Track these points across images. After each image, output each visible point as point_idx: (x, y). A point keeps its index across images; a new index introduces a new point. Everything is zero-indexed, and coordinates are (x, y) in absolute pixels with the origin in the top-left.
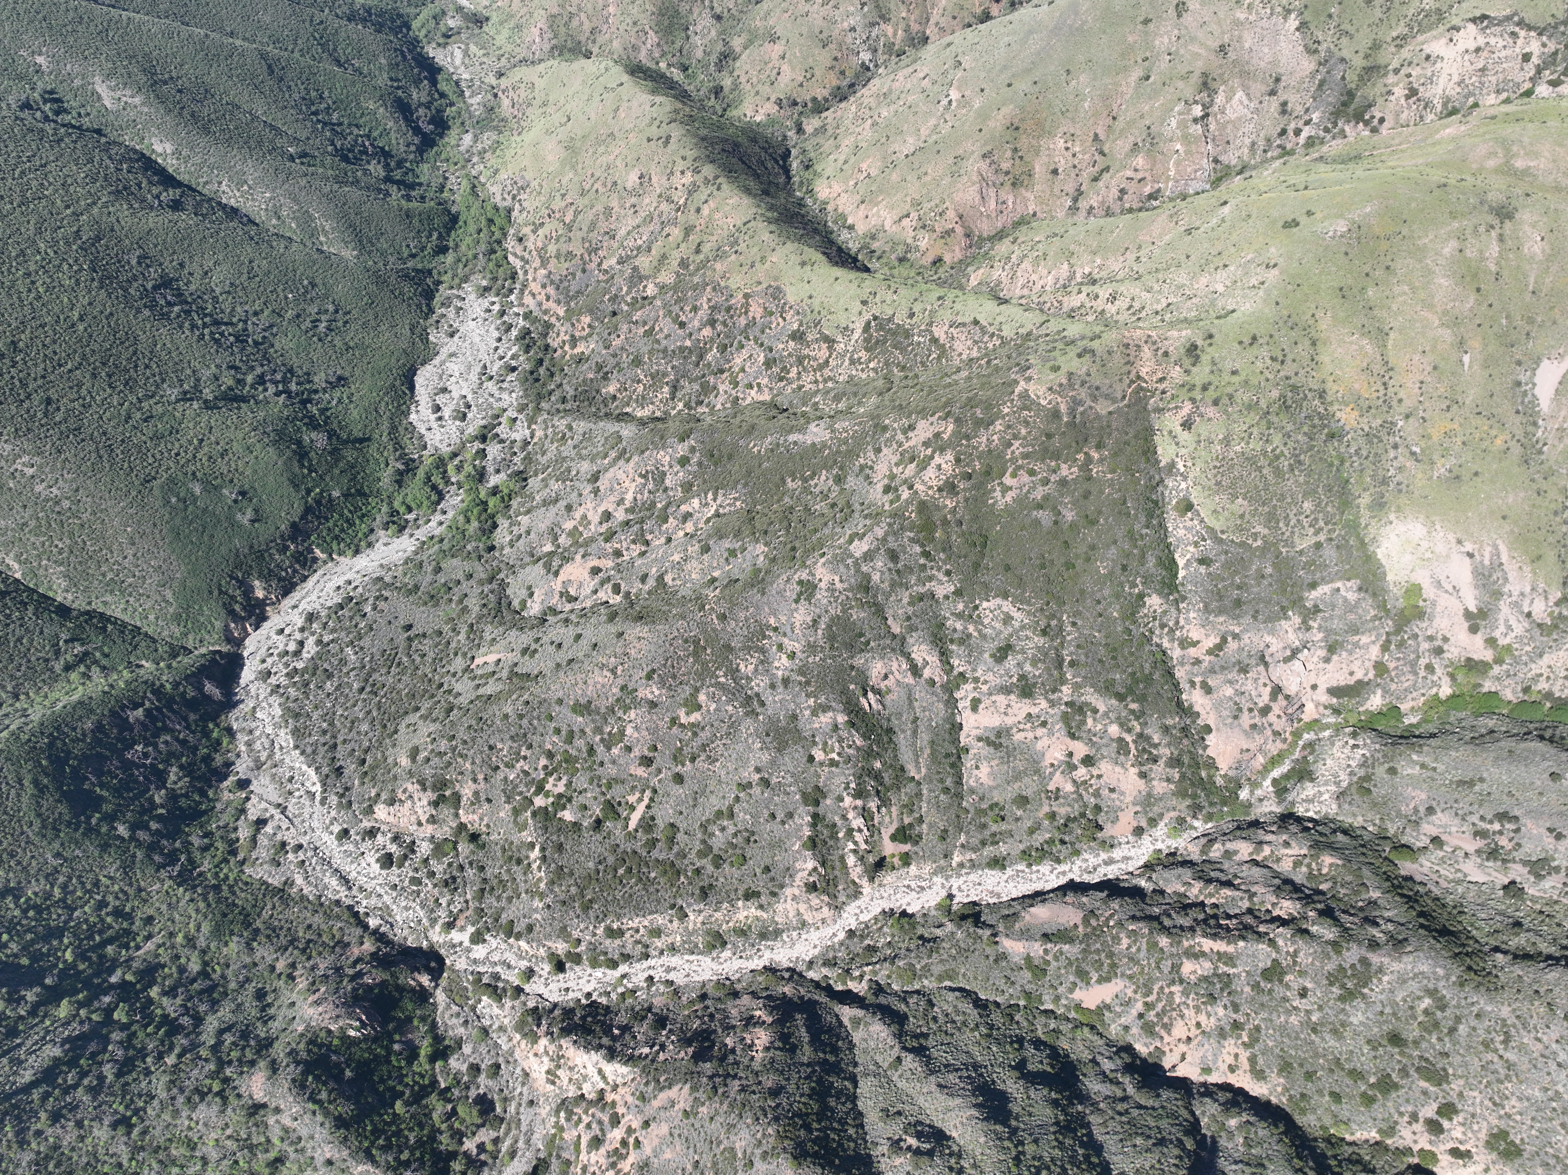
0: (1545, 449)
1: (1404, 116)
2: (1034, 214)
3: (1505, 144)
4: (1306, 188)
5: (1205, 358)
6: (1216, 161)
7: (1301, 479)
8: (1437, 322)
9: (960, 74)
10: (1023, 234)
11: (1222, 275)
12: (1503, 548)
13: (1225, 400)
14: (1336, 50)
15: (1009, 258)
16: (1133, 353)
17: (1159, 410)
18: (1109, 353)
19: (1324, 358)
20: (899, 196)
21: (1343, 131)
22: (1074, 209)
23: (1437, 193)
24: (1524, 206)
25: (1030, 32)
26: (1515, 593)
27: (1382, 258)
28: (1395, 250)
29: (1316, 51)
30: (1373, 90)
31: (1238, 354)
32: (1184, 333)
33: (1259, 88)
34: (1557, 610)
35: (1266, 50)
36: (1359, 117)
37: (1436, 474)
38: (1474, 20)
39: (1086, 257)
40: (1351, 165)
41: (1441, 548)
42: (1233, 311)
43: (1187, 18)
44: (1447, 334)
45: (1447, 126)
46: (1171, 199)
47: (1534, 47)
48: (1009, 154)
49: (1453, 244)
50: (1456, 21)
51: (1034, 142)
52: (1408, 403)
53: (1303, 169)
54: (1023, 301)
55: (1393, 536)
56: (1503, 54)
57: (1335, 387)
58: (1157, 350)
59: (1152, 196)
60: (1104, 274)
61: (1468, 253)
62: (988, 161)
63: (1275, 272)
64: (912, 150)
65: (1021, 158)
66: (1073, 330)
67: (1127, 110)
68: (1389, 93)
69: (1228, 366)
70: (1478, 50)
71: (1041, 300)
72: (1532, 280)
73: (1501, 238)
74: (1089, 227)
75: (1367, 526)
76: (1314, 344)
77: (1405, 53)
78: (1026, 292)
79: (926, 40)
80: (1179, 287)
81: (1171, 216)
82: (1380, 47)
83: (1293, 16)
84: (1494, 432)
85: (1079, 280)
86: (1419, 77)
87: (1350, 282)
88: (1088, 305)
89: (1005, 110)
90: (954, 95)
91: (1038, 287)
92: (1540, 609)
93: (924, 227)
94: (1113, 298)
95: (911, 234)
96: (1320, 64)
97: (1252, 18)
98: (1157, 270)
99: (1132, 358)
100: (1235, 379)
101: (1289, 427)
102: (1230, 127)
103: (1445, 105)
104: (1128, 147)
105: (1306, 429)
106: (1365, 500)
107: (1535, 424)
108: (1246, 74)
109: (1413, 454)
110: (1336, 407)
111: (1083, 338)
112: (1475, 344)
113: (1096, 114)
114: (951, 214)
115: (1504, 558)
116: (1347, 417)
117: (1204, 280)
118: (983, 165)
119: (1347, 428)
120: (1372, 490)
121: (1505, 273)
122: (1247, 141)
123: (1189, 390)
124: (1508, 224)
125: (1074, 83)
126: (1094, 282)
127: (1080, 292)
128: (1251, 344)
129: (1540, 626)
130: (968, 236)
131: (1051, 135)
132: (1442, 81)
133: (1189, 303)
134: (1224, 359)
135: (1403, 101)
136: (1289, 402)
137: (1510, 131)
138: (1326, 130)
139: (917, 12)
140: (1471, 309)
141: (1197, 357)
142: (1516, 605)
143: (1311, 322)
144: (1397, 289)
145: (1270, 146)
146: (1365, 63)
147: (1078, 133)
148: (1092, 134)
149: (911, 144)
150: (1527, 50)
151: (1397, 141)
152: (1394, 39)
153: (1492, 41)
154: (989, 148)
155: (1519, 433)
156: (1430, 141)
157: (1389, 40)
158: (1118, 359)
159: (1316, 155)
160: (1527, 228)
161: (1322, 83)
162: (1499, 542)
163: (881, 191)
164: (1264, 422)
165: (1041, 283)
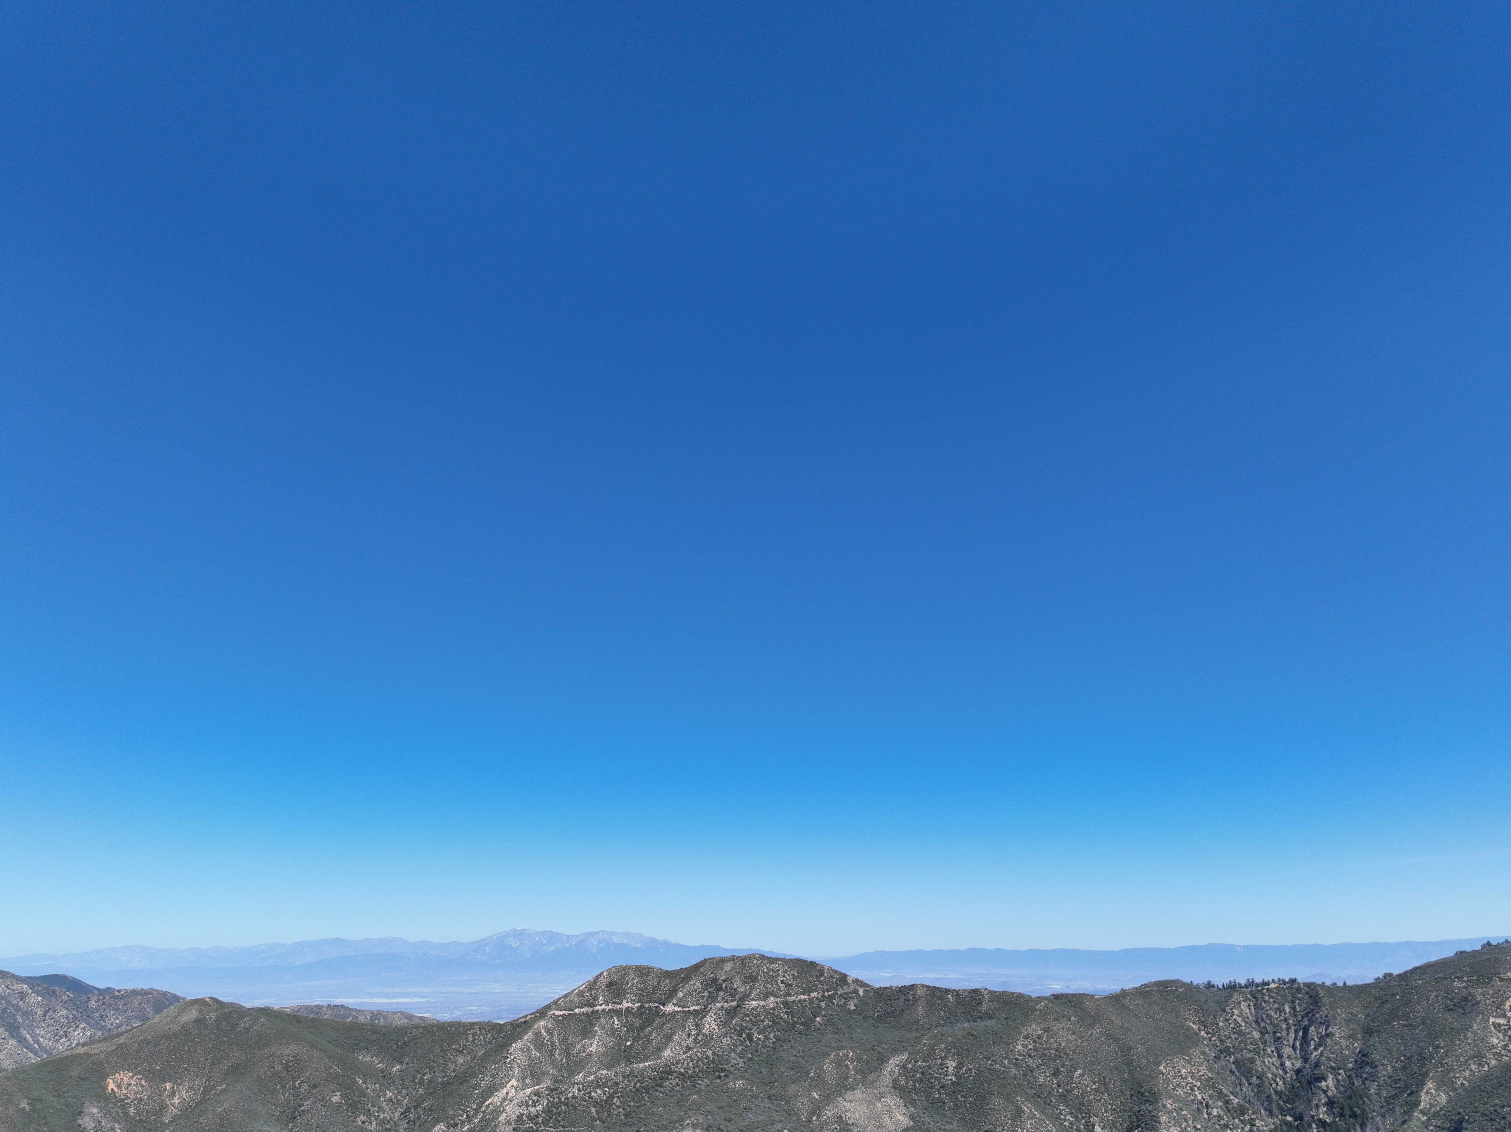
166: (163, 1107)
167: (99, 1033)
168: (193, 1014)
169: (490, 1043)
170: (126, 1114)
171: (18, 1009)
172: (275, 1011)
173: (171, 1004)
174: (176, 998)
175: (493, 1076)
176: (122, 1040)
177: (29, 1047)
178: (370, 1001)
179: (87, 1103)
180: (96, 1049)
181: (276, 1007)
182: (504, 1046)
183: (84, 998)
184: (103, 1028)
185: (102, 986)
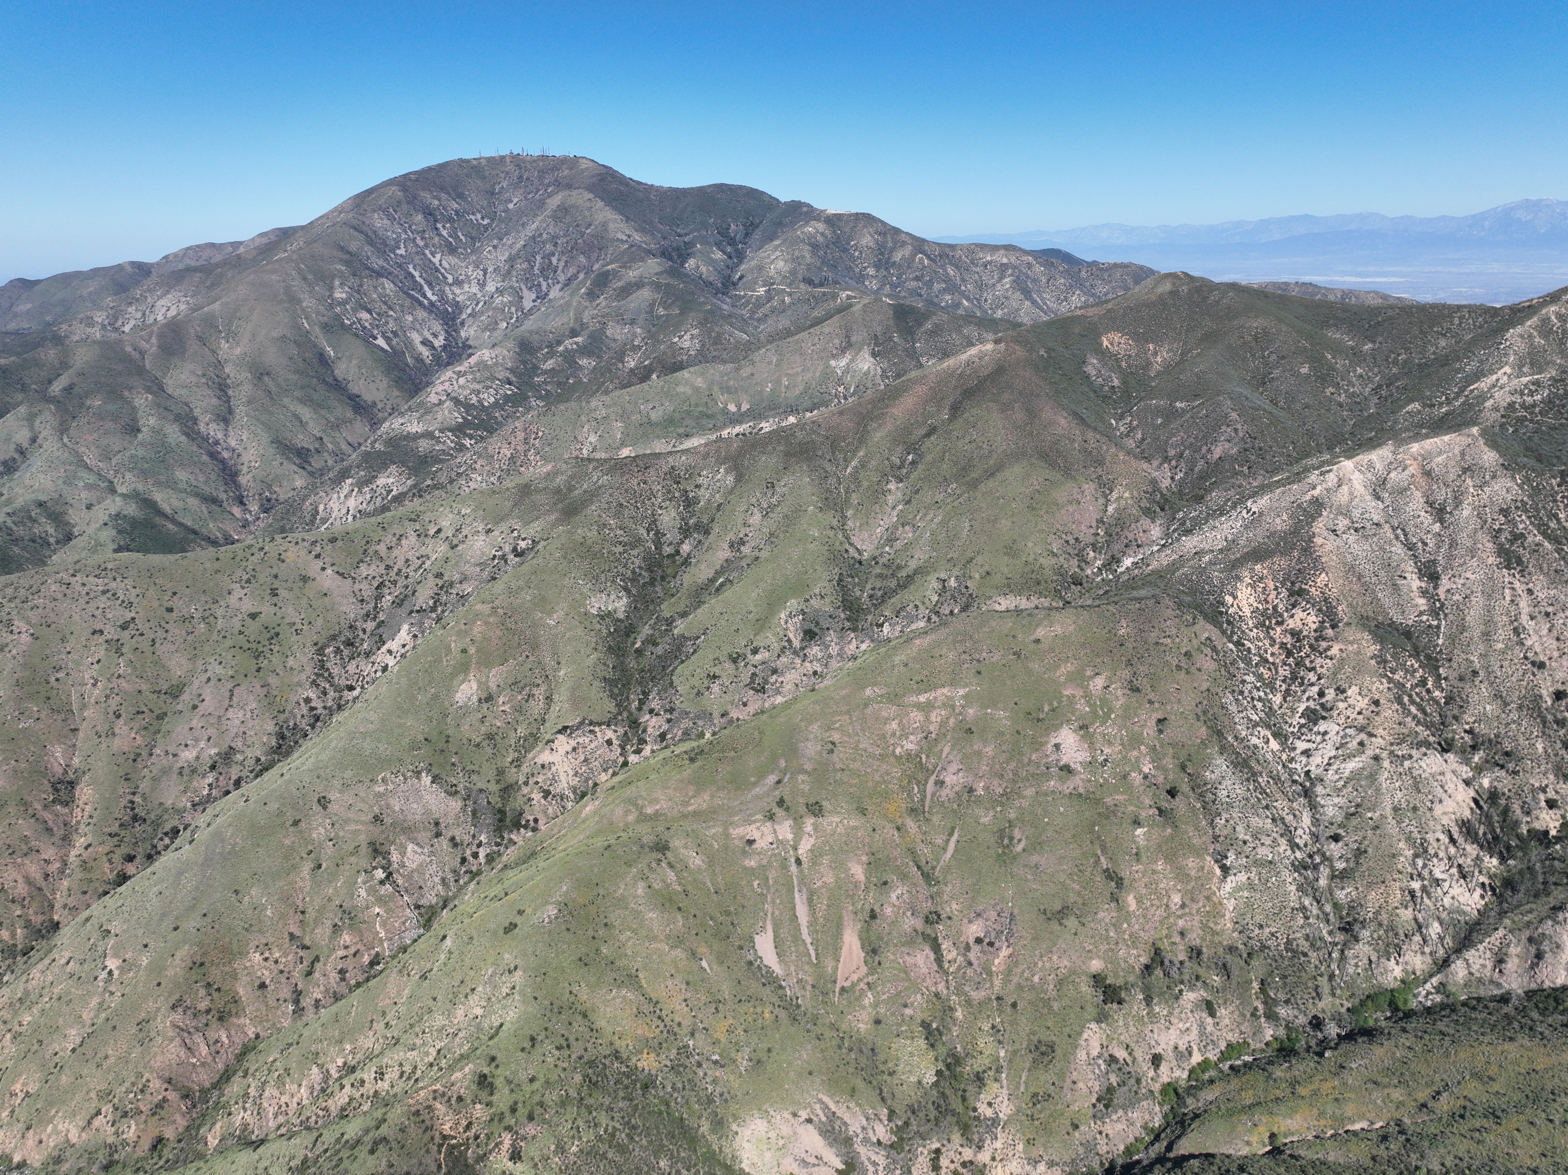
0: (800, 1001)
1: (550, 811)
2: (257, 1037)
3: (631, 801)
4: (506, 894)
5: (499, 1082)
6: (418, 907)
7: (644, 1142)
8: (667, 948)
9: (112, 942)
10: (252, 1062)
11: (474, 999)
12: (826, 1099)
13: (538, 1110)
14: (472, 786)
15: (246, 1095)
16: (427, 1117)
17: (482, 1158)
18: (402, 1130)
19: (601, 1023)
20: (78, 1097)
21: (511, 840)
22: (299, 1011)
23: (607, 854)
24: (671, 837)
25: (180, 873)
26: (859, 1131)
27: (597, 919)
28: (603, 909)
29: (456, 792)
30: (517, 802)
31: (526, 1061)
32: (467, 1070)
33: (424, 836)
34: (892, 1124)
35: (415, 806)
36: (517, 825)
37: (743, 1069)
38: (559, 732)
39: (333, 1050)
40: (532, 862)
41: (786, 1130)
42: (501, 1025)
43: (333, 808)
44: (679, 953)
45: (585, 806)
46: (393, 957)
47: (610, 734)
48: (202, 992)
49: (641, 885)
50: (548, 737)
51: (227, 969)
52: (686, 1023)
53: (496, 881)
54: (283, 1130)
55: (746, 1145)
56: (593, 746)
57: (624, 1043)
58: (449, 1100)
59: (373, 963)
60: (359, 1056)
61: (656, 886)
62: (180, 1010)
63: (519, 973)
64: (78, 1040)
65: (218, 990)
66: (352, 1129)
67: (312, 901)
68: (530, 800)
69: (523, 1076)
70: (574, 749)
71: (303, 1118)
72: (709, 884)
73: (671, 865)
74: (323, 1020)
75: (720, 1149)
76: (585, 1016)
77: (525, 769)
78: (281, 1119)
79: (56, 926)
80: (440, 1030)
81: (400, 971)
82: (504, 772)
83: (424, 774)
84: (759, 1010)
85: (336, 1076)
86: (545, 781)
87: (584, 950)
88: (357, 1095)
89: (179, 955)
90: (112, 964)
91: (293, 1105)
92: (882, 1132)
93: (125, 1115)
94: (380, 1075)
95: (110, 1130)
96: (465, 800)
97: (390, 787)
98: (412, 1026)
99: (428, 1123)
100: (537, 1085)
101: (607, 1101)
102: (415, 875)
103: (574, 792)
104: (328, 931)
105: (621, 1094)
106: (705, 1127)
107: (781, 987)
108: (408, 830)
109: (716, 1062)
110: (634, 1060)
111: (367, 1131)
112: (703, 950)
113: (283, 916)
114: (156, 1084)
115: (833, 1107)
116: (647, 1062)
117: (460, 1012)
118: (177, 1017)
119: (653, 1072)
120: (705, 1114)
121: (689, 888)
122: (437, 880)
123: (500, 1120)
124: (669, 854)
125: (246, 899)
126: (353, 1069)
127: (342, 1087)
128: (533, 1046)
129: (892, 1146)
130: (186, 1096)
131: (243, 954)
132: (563, 777)
133: (457, 1039)
134: (515, 1073)
135: (543, 801)
136: (594, 1079)
137: (629, 792)
138: (498, 844)
139: (35, 905)
140: (684, 925)
141: (491, 1085)
142: (866, 1141)
143: (572, 999)
144: (623, 938)
145: (459, 875)
146: (499, 787)
147: (271, 940)
148: (286, 935)
149: (74, 1035)
150: (607, 738)
151: (556, 830)
152: (511, 763)
153: (581, 740)
154: (177, 996)
155: (775, 999)
156: (579, 821)
157: (508, 765)
158: (414, 1132)
159: (500, 866)
160: (682, 851)
161: (474, 813)
162: (820, 1096)
163: (50, 1104)
164: (583, 1110)
165: (295, 1100)
166: (1148, 364)
167: (1091, 299)
168: (1167, 287)
169: (1481, 327)
170: (1120, 367)
171: (1028, 277)
172: (1243, 287)
173: (1148, 277)
174: (1152, 272)
175: (1481, 362)
176: (1110, 306)
177: (1039, 308)
178: (1341, 279)
179: (1088, 356)
180: (1091, 312)
181: (1243, 283)
182: (1501, 329)
183: (1076, 269)
184: (1093, 295)
185: (1089, 259)
